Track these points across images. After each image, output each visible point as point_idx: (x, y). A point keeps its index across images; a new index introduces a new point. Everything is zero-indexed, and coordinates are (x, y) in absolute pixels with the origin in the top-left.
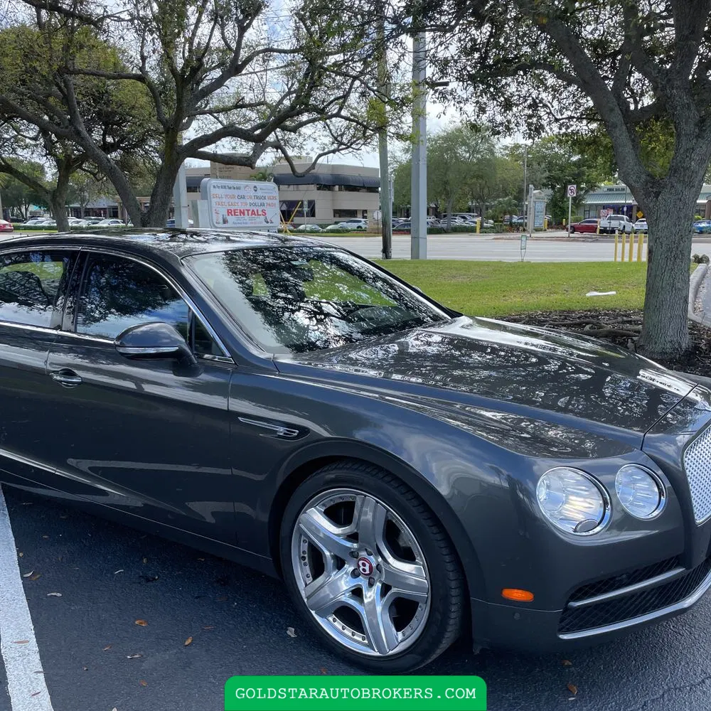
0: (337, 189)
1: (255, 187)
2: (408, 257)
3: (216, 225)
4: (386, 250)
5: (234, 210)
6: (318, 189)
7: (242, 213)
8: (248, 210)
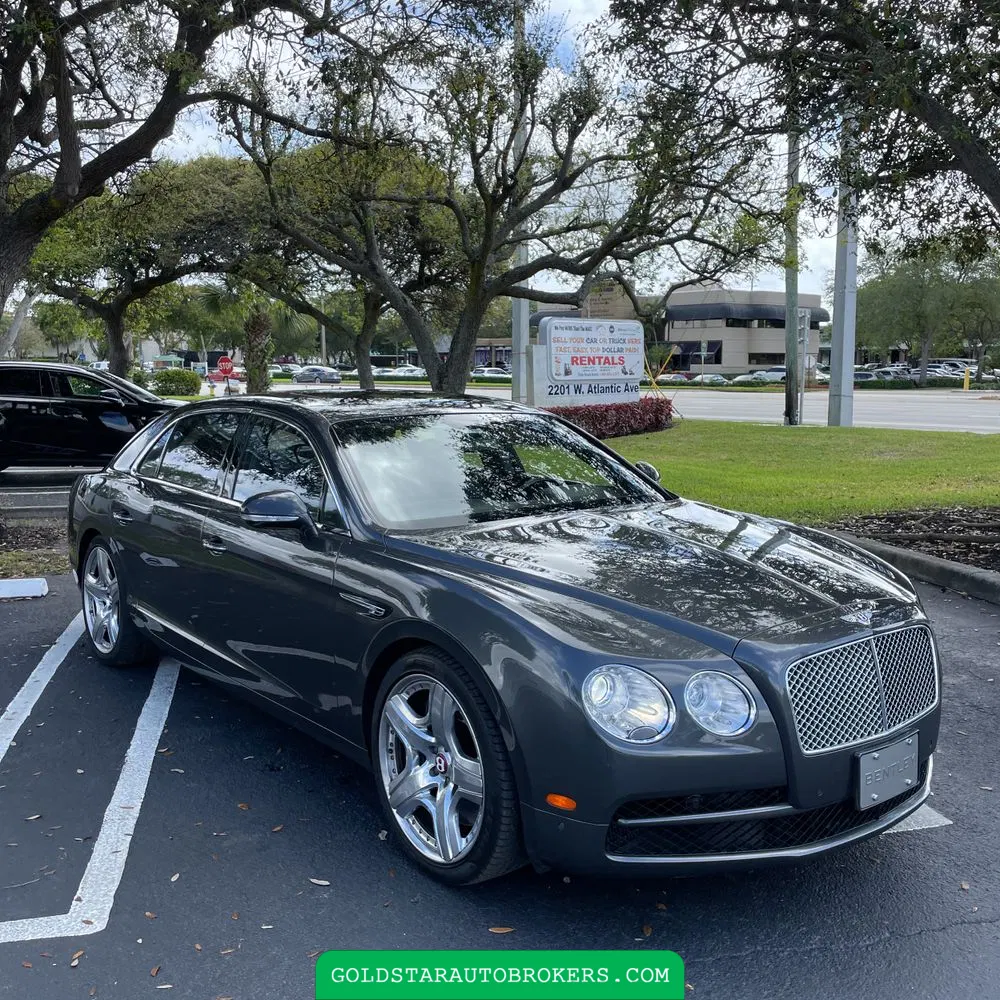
0: (756, 326)
1: (612, 327)
2: (824, 422)
3: (556, 377)
4: (790, 412)
5: (581, 358)
6: (727, 325)
7: (591, 361)
8: (600, 358)
